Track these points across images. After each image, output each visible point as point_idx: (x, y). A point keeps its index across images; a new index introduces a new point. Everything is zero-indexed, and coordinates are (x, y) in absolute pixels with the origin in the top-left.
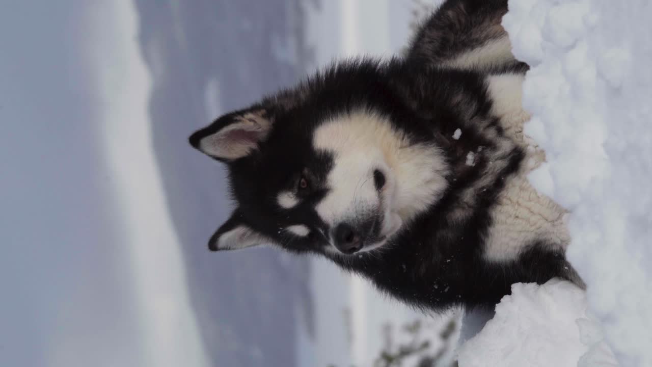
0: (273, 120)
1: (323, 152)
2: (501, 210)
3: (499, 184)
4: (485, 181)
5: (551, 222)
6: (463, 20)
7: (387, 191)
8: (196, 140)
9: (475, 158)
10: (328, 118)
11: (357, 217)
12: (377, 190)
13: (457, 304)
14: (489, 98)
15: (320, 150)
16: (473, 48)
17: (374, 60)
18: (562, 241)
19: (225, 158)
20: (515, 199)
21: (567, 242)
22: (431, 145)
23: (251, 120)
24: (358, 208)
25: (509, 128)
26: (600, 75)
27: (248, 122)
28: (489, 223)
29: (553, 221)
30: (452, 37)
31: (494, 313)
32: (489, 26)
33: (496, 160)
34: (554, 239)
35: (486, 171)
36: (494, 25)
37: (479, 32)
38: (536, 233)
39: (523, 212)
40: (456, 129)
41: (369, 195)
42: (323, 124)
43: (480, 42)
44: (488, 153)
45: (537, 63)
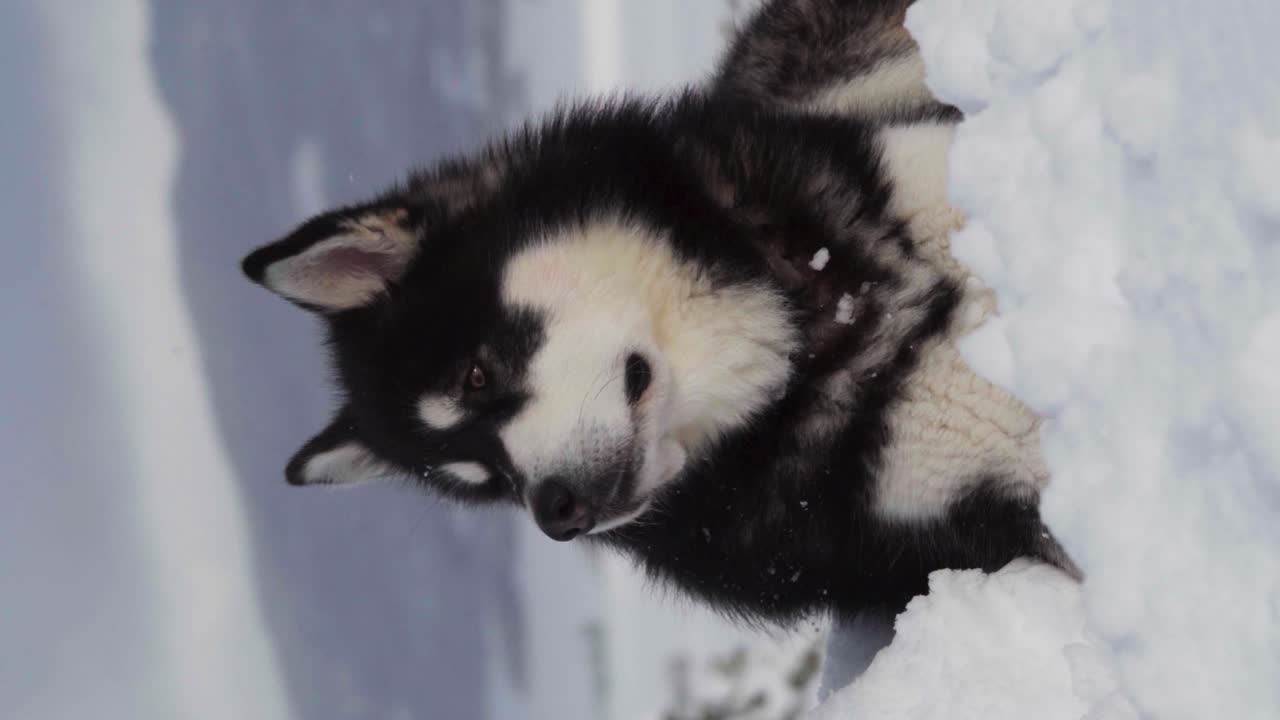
0: (420, 232)
1: (521, 310)
2: (910, 412)
3: (906, 358)
4: (875, 356)
5: (1015, 437)
6: (828, 18)
7: (653, 402)
8: (256, 266)
9: (855, 306)
10: (538, 237)
11: (584, 463)
12: (629, 403)
13: (820, 607)
14: (886, 179)
15: (516, 306)
16: (848, 78)
17: (645, 99)
18: (1037, 479)
19: (319, 306)
20: (940, 389)
21: (1044, 479)
22: (759, 286)
23: (374, 229)
24: (586, 445)
25: (929, 239)
26: (1109, 130)
27: (369, 232)
28: (883, 439)
29: (1019, 437)
30: (804, 55)
31: (893, 633)
32: (882, 29)
33: (900, 308)
34: (1019, 471)
35: (879, 333)
36: (892, 28)
37: (861, 44)
38: (984, 460)
39: (957, 417)
40: (819, 248)
41: (611, 413)
42: (526, 249)
43: (864, 65)
44: (883, 296)
45: (979, 107)
